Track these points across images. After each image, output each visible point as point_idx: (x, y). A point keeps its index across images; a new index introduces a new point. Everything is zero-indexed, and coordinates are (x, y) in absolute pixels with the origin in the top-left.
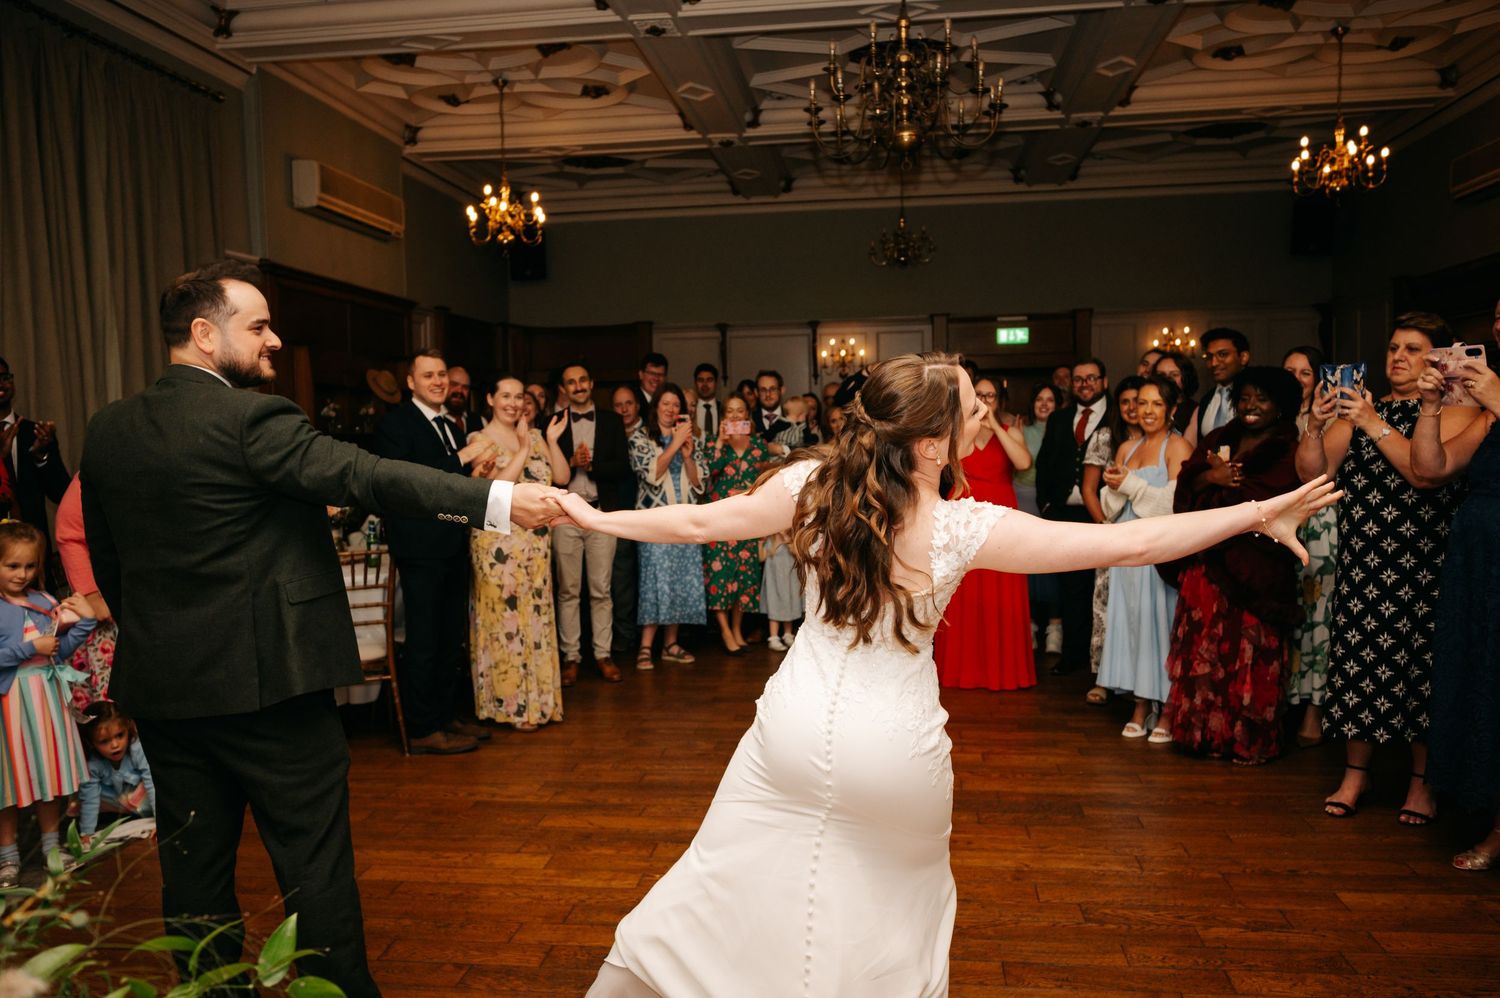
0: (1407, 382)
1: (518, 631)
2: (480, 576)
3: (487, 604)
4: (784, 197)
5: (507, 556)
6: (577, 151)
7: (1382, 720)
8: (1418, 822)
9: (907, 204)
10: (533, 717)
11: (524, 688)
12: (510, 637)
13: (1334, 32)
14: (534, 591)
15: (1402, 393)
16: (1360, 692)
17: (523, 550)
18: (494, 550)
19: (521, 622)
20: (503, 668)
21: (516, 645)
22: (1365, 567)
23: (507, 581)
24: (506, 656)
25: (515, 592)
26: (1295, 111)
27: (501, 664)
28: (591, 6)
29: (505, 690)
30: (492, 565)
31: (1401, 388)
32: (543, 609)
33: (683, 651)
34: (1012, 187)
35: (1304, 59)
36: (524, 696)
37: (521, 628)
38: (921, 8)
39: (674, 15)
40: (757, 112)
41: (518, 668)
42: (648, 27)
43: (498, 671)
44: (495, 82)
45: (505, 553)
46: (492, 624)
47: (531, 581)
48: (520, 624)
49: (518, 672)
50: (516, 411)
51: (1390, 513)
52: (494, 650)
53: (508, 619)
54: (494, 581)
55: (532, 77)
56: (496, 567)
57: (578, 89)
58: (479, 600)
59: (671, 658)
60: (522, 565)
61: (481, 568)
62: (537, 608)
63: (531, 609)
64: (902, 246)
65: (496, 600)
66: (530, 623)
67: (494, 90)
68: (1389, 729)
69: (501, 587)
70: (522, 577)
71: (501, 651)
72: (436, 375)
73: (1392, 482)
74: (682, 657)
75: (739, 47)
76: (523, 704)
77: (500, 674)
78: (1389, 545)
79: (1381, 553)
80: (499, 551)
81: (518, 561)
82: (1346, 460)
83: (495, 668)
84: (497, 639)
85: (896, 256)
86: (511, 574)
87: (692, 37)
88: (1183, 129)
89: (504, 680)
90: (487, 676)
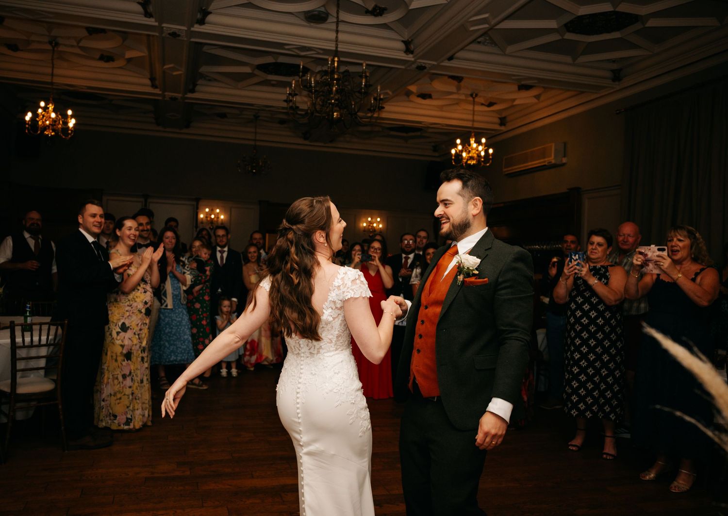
0: (596, 259)
1: (130, 373)
2: (108, 339)
3: (112, 356)
4: (185, 131)
5: (129, 327)
6: (83, 89)
7: (589, 407)
8: (611, 458)
9: (258, 143)
10: (137, 424)
11: (131, 408)
12: (124, 377)
13: (472, 95)
14: (142, 348)
15: (594, 263)
16: (579, 395)
17: (138, 325)
18: (120, 324)
19: (132, 367)
20: (119, 396)
21: (128, 382)
22: (581, 338)
23: (126, 342)
24: (121, 388)
25: (131, 349)
26: (443, 126)
27: (118, 394)
28: (141, 14)
29: (118, 409)
30: (118, 333)
31: (593, 261)
32: (146, 359)
33: (201, 382)
34: (301, 141)
35: (454, 104)
36: (131, 413)
37: (132, 371)
38: (316, 51)
39: (189, 28)
40: (195, 85)
41: (128, 395)
42: (171, 32)
43: (115, 398)
44: (50, 43)
45: (127, 326)
46: (115, 369)
47: (141, 343)
48: (132, 369)
49: (129, 398)
50: (135, 237)
51: (593, 314)
52: (114, 385)
53: (125, 366)
54: (118, 342)
55: (75, 44)
56: (120, 334)
57: (98, 56)
58: (106, 354)
59: (194, 387)
60: (136, 333)
61: (111, 334)
62: (143, 358)
63: (139, 359)
64: (254, 165)
65: (119, 354)
66: (139, 368)
67: (49, 47)
68: (592, 412)
69: (123, 346)
70: (135, 341)
71: (119, 386)
72: (98, 216)
73: (594, 300)
74: (201, 386)
75: (207, 51)
76: (130, 417)
77: (117, 399)
78: (593, 328)
79: (589, 332)
80: (124, 324)
81: (134, 331)
82: (573, 290)
83: (114, 396)
84: (117, 378)
85: (250, 169)
86: (130, 339)
87: (193, 42)
88: (388, 126)
89: (118, 403)
90: (106, 400)
